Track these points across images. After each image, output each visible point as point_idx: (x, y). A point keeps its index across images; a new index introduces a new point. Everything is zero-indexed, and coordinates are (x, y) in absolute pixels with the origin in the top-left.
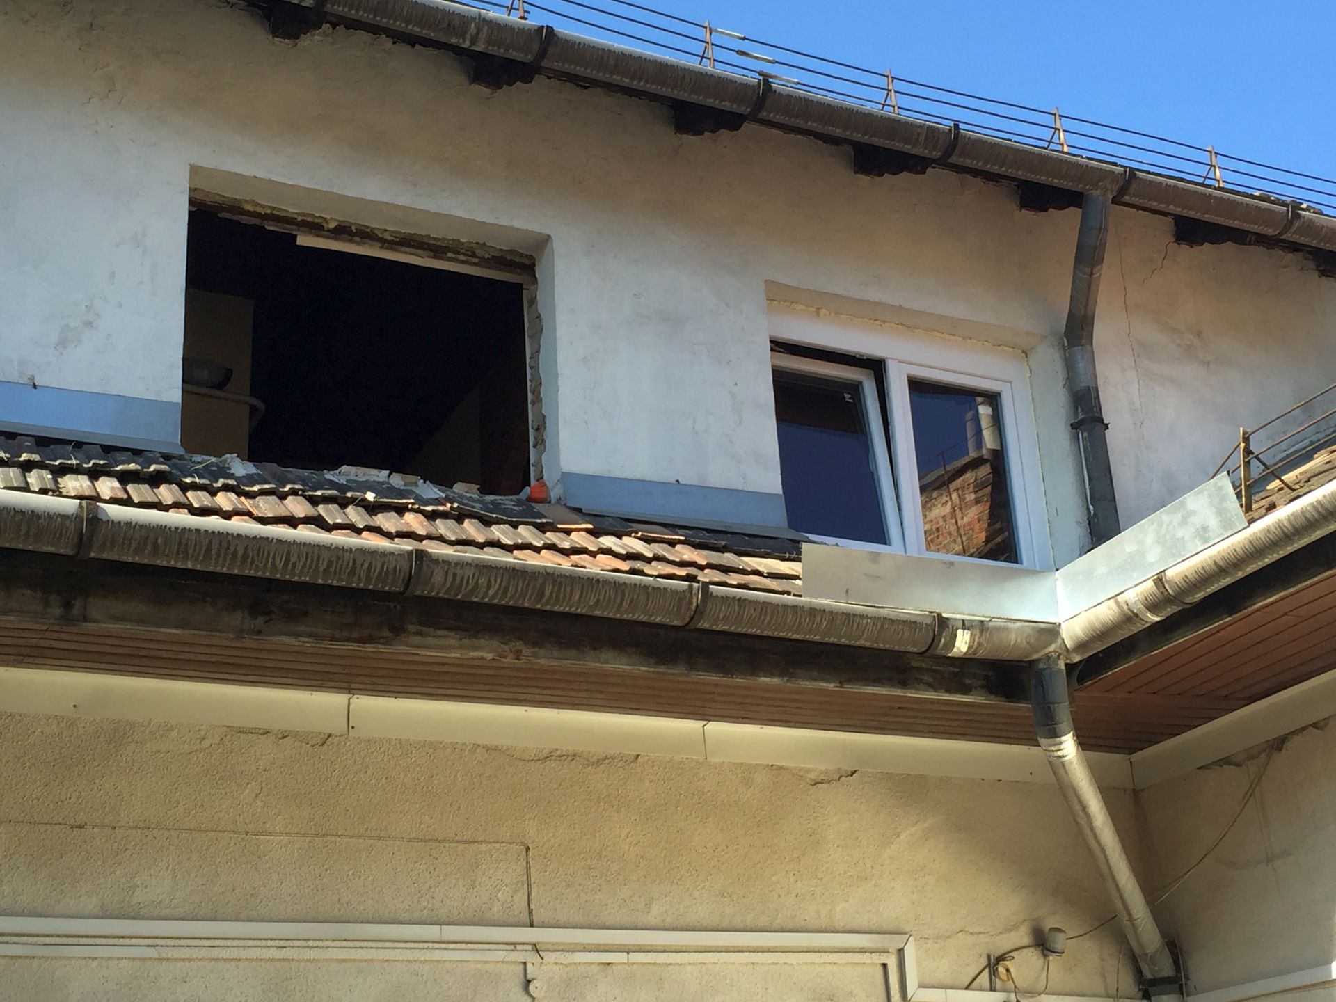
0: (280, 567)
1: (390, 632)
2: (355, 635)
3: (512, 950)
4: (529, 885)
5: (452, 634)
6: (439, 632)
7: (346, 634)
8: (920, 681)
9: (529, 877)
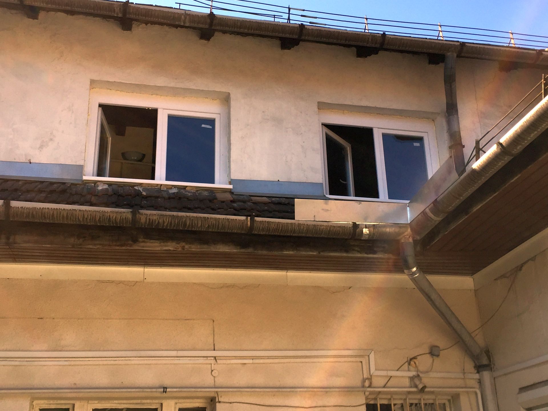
0: (81, 220)
1: (132, 242)
2: (118, 244)
3: (206, 359)
4: (214, 335)
5: (157, 241)
6: (152, 241)
7: (114, 243)
8: (353, 250)
9: (214, 332)
